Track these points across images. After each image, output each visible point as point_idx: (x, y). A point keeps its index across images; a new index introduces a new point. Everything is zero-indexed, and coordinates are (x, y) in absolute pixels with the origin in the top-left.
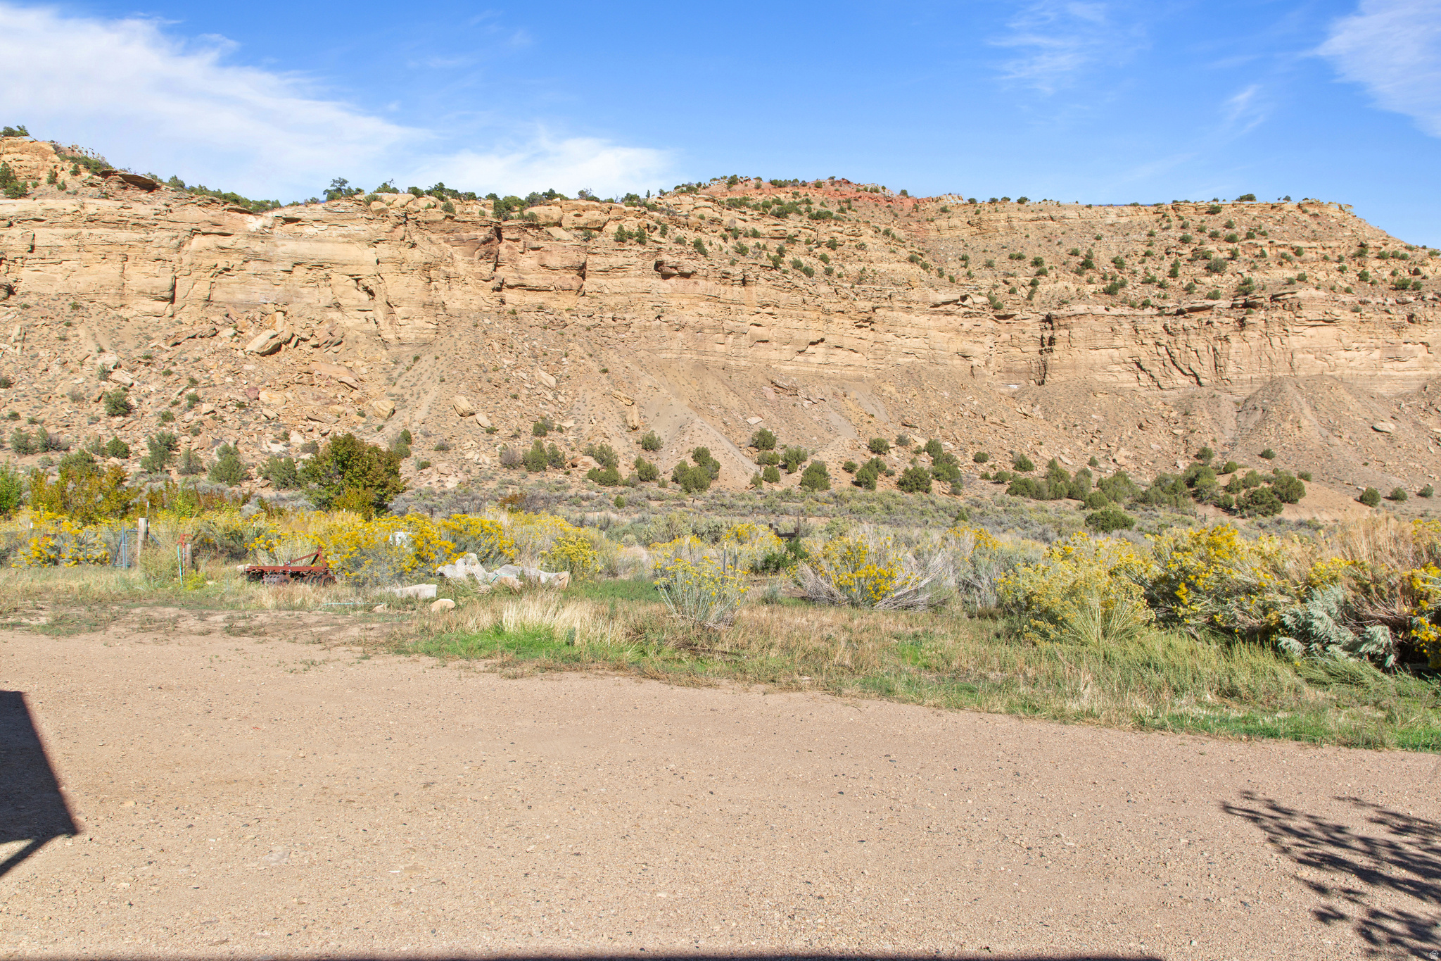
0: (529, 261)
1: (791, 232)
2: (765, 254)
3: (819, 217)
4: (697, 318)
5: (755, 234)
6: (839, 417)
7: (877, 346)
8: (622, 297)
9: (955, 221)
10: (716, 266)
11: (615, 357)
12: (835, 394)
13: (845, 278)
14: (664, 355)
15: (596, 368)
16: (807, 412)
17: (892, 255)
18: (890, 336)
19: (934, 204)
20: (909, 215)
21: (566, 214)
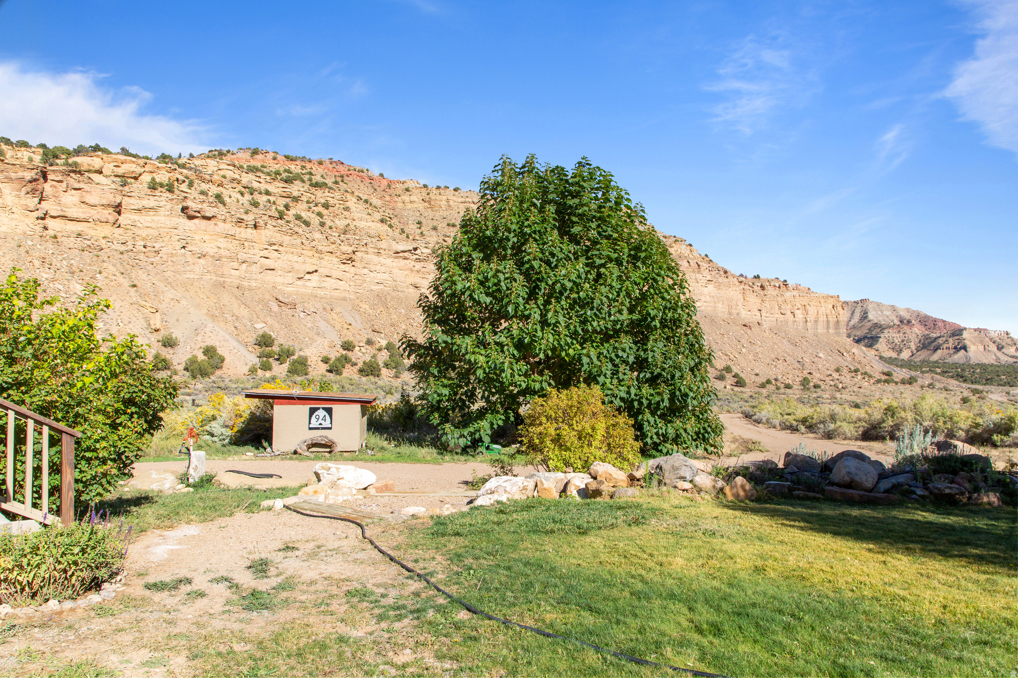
0: (70, 199)
1: (296, 194)
2: (274, 207)
3: (317, 185)
4: (216, 250)
5: (268, 193)
6: (327, 325)
7: (356, 277)
8: (152, 231)
9: (413, 198)
10: (233, 213)
11: (143, 275)
12: (324, 309)
13: (334, 230)
14: (188, 276)
15: (126, 283)
16: (302, 321)
17: (369, 217)
18: (366, 271)
19: (401, 185)
20: (384, 190)
21: (107, 164)
